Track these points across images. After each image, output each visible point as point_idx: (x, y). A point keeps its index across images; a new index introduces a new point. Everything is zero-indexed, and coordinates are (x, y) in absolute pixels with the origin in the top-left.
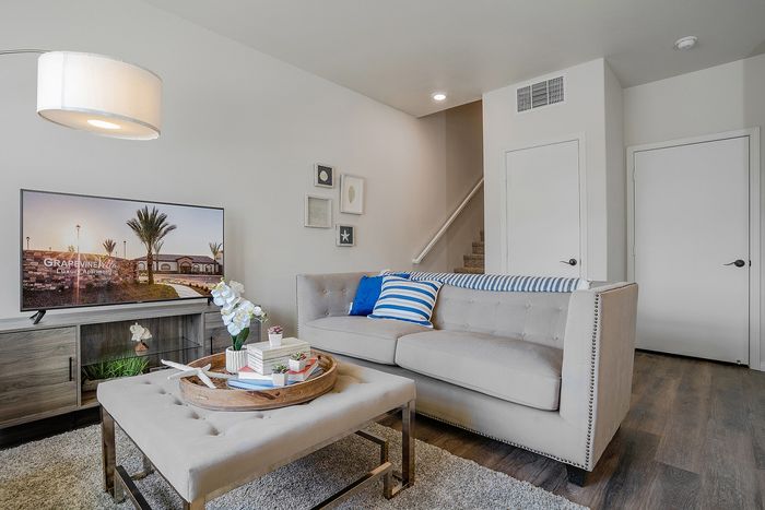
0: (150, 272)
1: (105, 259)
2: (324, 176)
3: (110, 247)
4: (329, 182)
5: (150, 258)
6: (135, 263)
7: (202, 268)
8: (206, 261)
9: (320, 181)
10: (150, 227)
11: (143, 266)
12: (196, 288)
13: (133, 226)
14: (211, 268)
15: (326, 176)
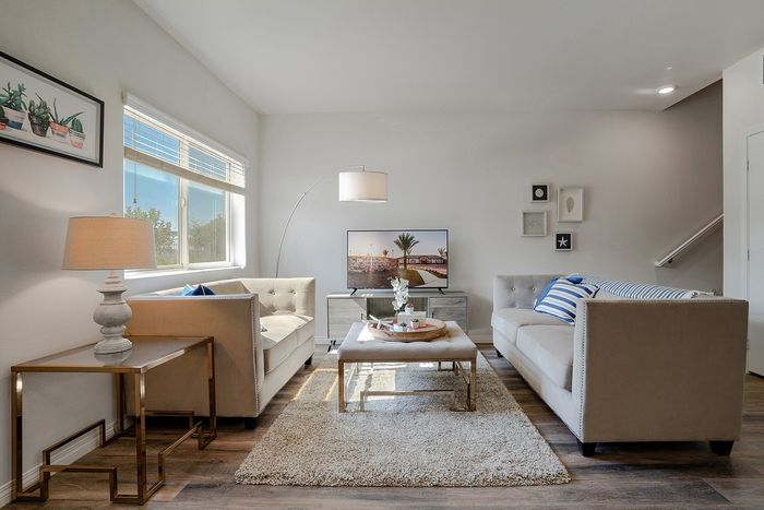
0: (405, 264)
1: (383, 259)
2: (539, 193)
3: (386, 253)
4: (544, 197)
5: (405, 257)
6: (397, 260)
7: (433, 261)
8: (436, 257)
9: (535, 198)
10: (405, 243)
11: (401, 261)
12: (430, 271)
13: (397, 243)
14: (439, 261)
15: (541, 192)
